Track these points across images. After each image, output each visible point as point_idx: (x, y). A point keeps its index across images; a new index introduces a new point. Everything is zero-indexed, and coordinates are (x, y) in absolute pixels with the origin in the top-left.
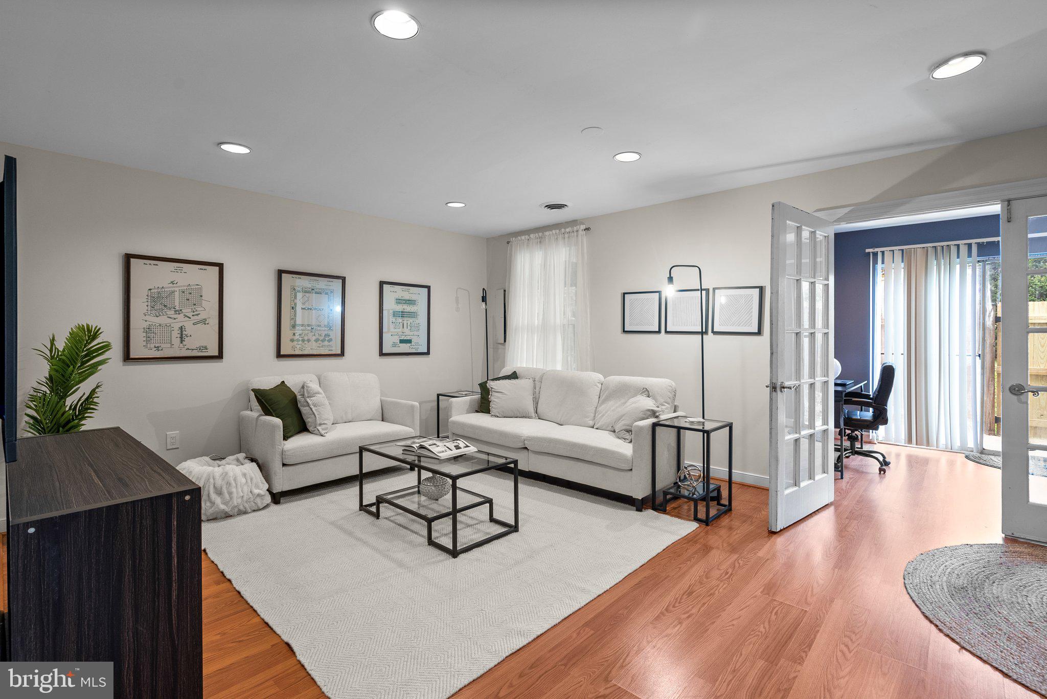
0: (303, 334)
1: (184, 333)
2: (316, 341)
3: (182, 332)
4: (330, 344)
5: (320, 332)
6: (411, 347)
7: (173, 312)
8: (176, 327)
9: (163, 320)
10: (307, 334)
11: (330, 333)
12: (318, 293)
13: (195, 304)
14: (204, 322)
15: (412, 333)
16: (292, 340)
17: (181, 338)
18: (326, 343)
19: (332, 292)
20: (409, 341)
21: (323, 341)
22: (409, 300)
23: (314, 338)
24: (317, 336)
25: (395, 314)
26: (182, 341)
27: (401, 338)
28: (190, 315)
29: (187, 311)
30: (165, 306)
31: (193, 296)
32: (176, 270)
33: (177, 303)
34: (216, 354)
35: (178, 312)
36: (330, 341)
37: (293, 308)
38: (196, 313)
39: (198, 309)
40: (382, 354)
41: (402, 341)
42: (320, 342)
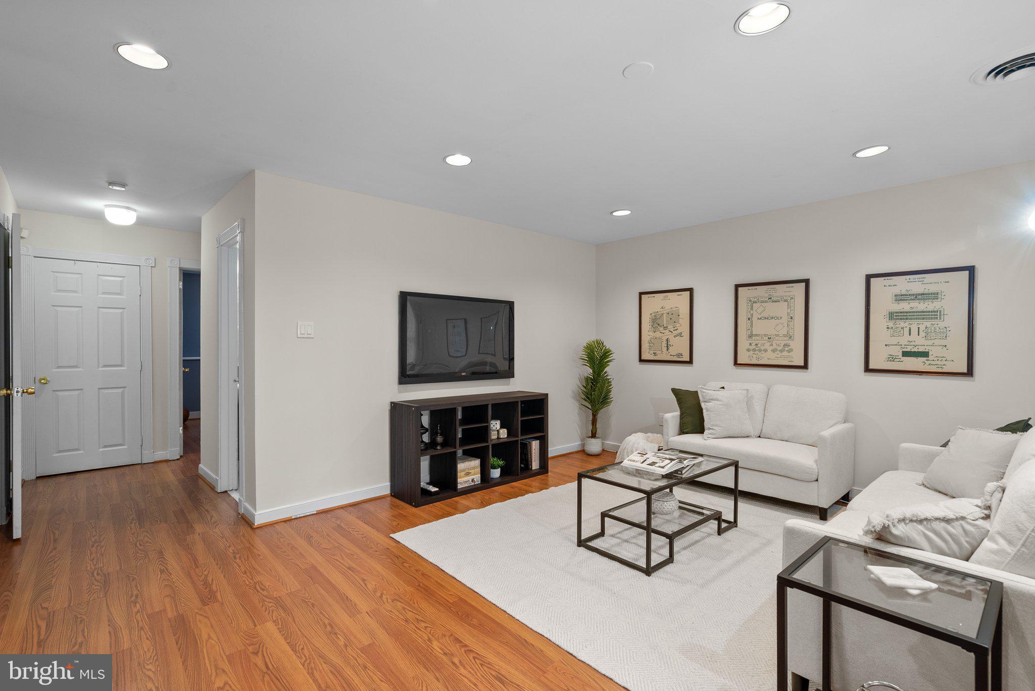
0: (760, 344)
1: (669, 343)
2: (774, 351)
3: (667, 342)
4: (790, 354)
5: (778, 342)
6: (928, 363)
7: (663, 329)
8: (665, 339)
9: (658, 334)
10: (763, 345)
11: (790, 342)
12: (776, 302)
13: (675, 322)
14: (680, 335)
15: (930, 342)
16: (748, 350)
17: (667, 347)
18: (785, 353)
19: (792, 298)
20: (925, 354)
21: (781, 351)
22: (923, 294)
23: (772, 348)
24: (775, 346)
25: (892, 316)
26: (668, 349)
27: (905, 350)
28: (672, 330)
29: (670, 327)
30: (659, 325)
31: (673, 316)
32: (665, 298)
33: (665, 323)
34: (688, 360)
35: (666, 328)
36: (790, 351)
37: (749, 319)
38: (676, 328)
39: (677, 325)
40: (867, 369)
41: (906, 354)
42: (778, 352)
